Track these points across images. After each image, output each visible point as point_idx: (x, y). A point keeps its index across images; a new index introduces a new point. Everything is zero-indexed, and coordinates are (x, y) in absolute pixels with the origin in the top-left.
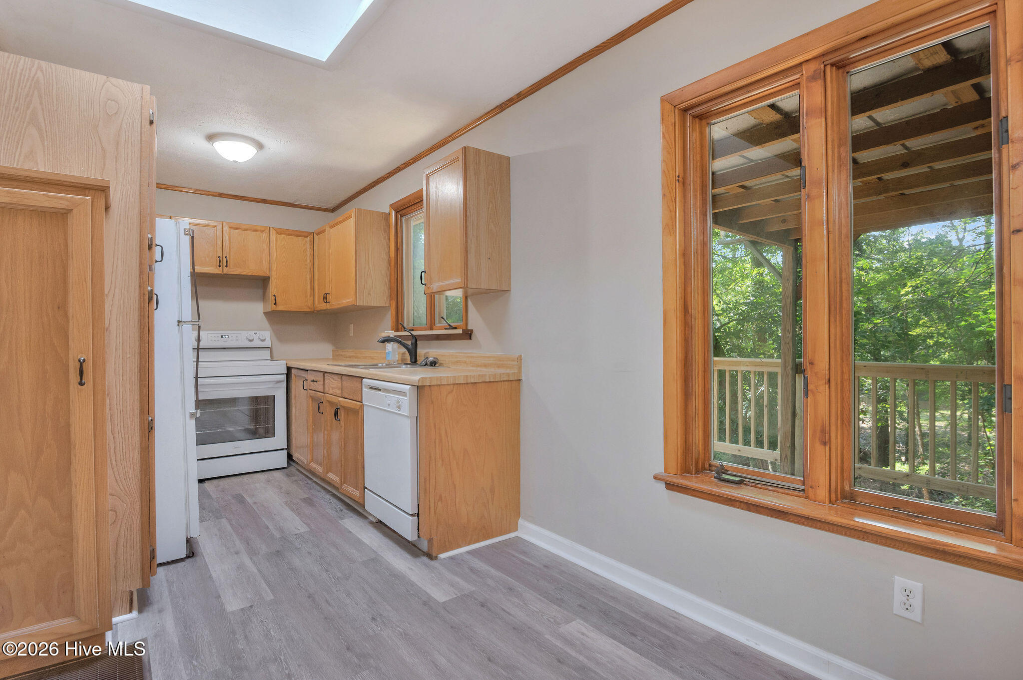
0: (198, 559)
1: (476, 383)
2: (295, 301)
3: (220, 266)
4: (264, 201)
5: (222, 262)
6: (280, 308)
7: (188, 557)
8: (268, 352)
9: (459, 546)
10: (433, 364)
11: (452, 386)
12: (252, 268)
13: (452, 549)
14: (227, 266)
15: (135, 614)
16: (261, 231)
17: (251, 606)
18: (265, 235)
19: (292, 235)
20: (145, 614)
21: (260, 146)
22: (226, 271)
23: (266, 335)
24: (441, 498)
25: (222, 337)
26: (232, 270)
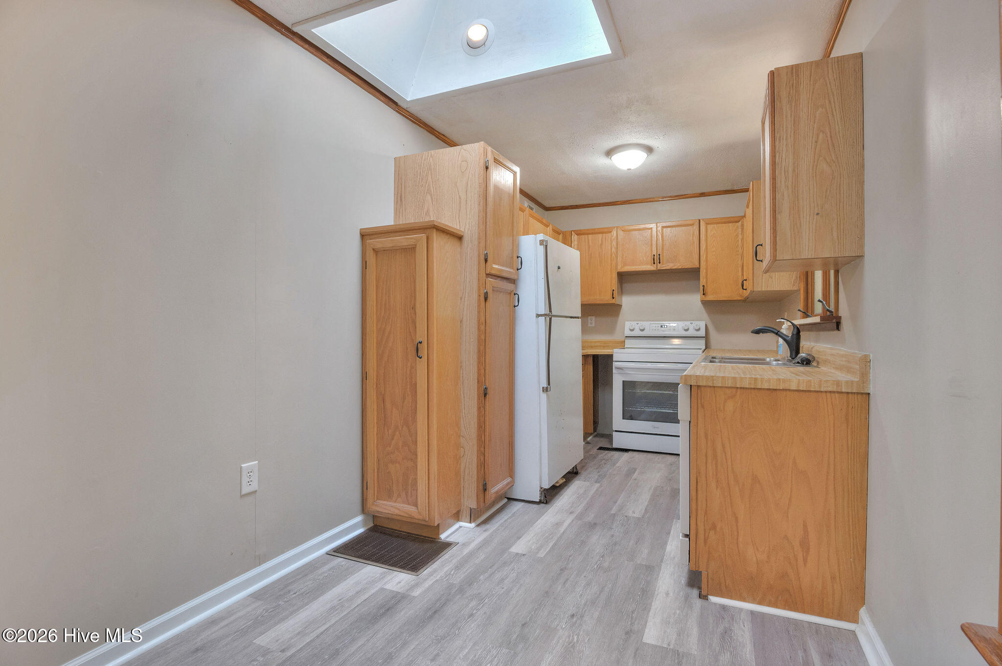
0: (547, 506)
1: (776, 390)
2: (726, 291)
3: (654, 263)
4: (703, 195)
5: (657, 259)
6: (710, 297)
7: (540, 502)
8: (703, 342)
9: (743, 600)
10: (807, 362)
11: (734, 390)
12: (683, 262)
13: (731, 598)
14: (660, 263)
15: (473, 525)
16: (692, 225)
17: (524, 555)
18: (696, 227)
19: (725, 223)
20: (478, 528)
21: (649, 150)
22: (660, 267)
23: (699, 324)
24: (714, 527)
25: (662, 327)
26: (666, 266)
